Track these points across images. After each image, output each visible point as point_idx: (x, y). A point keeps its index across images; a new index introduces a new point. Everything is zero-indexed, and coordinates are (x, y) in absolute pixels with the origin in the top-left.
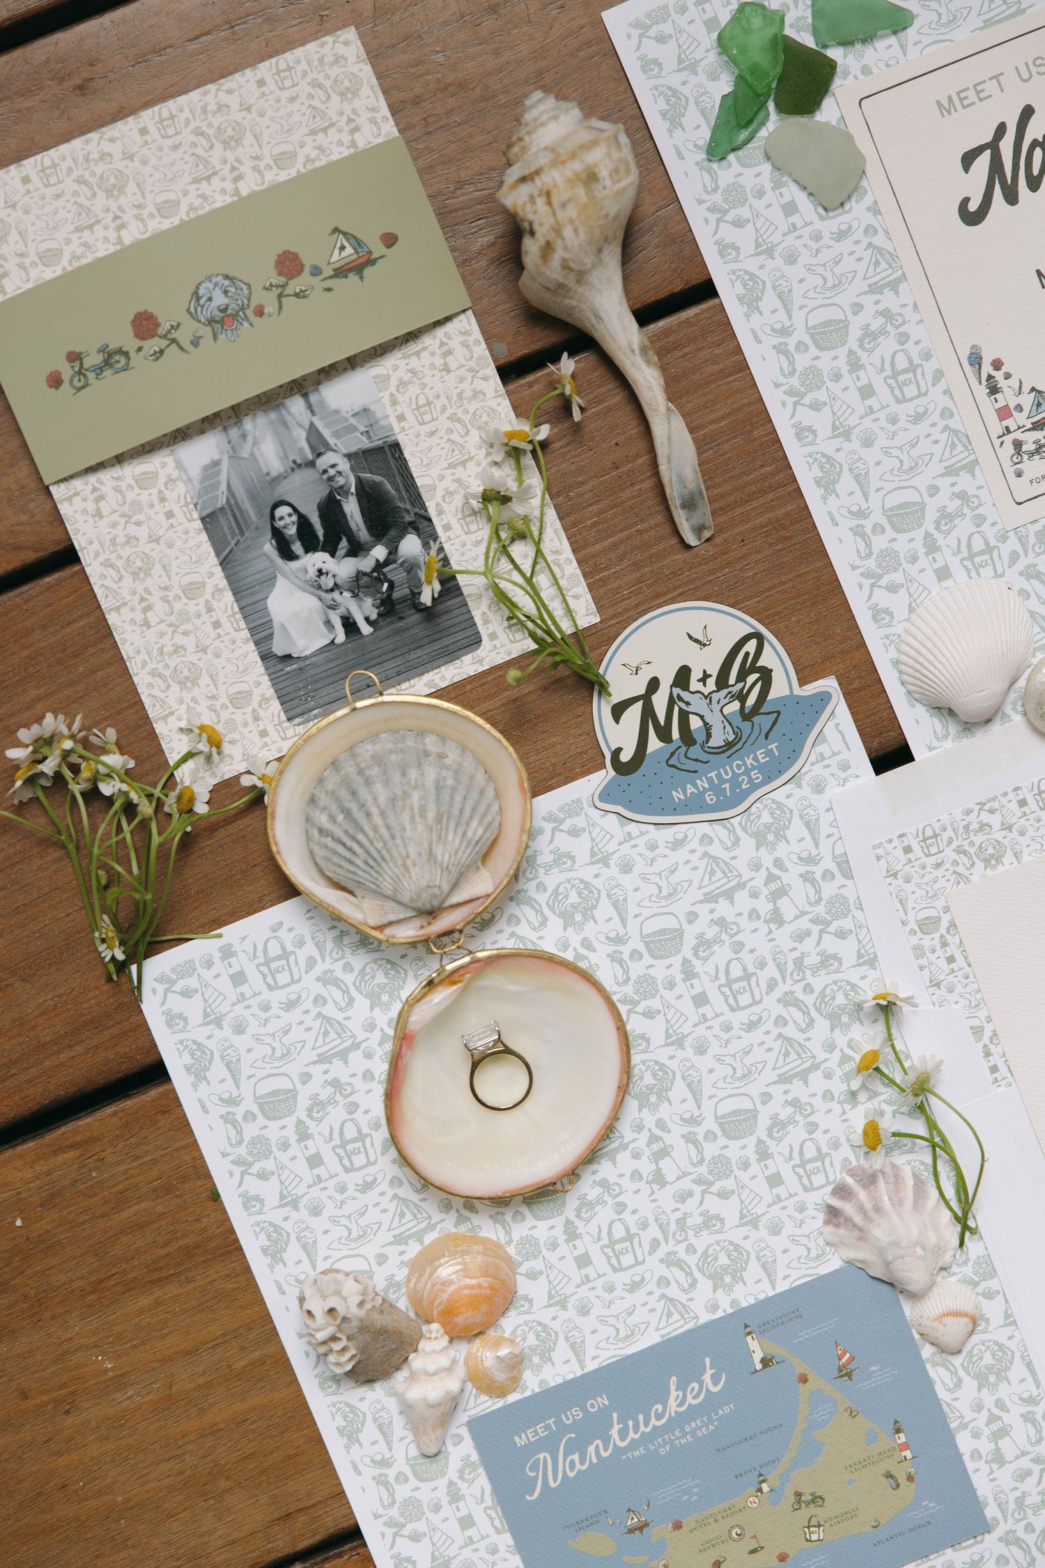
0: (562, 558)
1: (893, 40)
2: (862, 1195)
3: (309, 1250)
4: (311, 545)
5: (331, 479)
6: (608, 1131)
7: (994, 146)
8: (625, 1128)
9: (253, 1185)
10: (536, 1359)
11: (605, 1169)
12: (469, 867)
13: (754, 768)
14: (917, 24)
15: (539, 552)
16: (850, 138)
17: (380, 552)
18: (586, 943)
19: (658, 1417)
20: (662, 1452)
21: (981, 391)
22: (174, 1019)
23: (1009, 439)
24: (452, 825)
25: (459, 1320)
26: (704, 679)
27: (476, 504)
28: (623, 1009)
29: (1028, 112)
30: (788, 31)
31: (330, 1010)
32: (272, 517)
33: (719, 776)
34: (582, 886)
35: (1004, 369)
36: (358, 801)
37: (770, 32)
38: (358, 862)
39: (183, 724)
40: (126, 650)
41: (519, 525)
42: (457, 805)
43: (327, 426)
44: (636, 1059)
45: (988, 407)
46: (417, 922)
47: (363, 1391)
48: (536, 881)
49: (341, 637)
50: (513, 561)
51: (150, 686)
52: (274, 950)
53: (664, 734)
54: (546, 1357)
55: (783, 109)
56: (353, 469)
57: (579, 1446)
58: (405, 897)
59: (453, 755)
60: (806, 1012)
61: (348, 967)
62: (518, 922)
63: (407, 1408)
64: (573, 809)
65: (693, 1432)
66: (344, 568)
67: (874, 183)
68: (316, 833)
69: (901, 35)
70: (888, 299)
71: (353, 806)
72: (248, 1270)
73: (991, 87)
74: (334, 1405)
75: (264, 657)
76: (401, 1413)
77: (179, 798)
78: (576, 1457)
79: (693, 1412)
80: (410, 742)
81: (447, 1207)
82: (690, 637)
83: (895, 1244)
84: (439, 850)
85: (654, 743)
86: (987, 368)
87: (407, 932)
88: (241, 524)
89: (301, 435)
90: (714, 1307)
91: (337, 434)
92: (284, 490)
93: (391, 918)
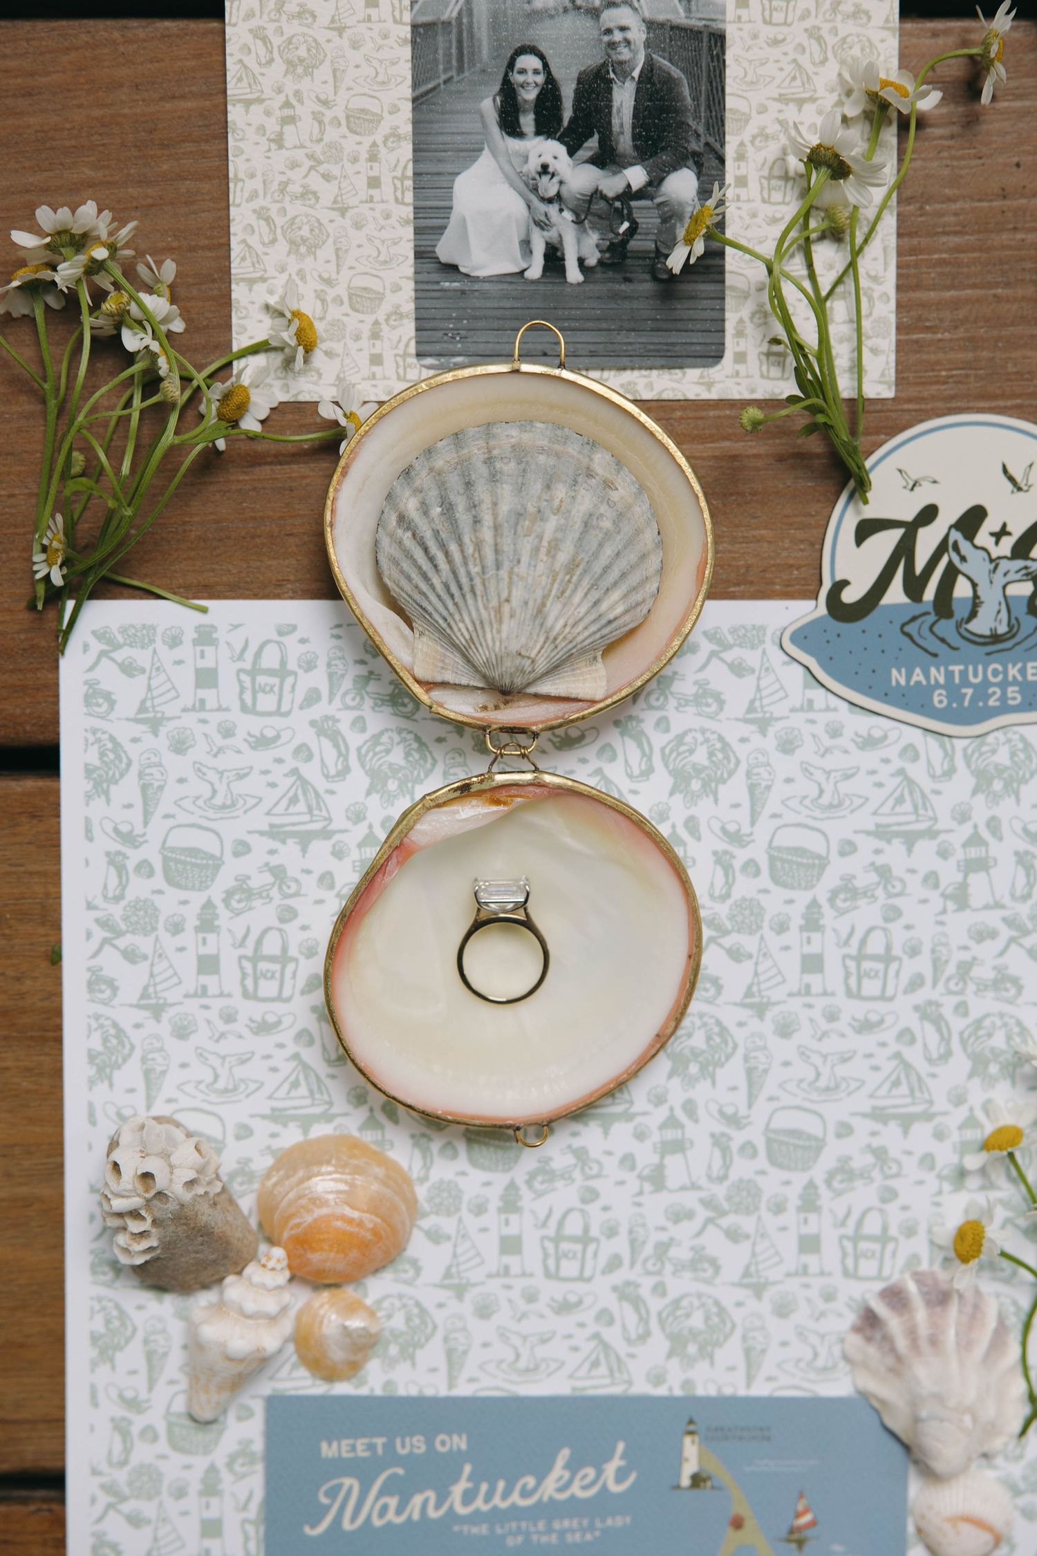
0: (878, 290)
2: (921, 1314)
3: (152, 1079)
4: (547, 125)
5: (612, 45)
6: (617, 1088)
8: (639, 1093)
9: (111, 962)
10: (393, 1350)
11: (590, 1135)
12: (584, 651)
13: (1015, 682)
15: (852, 265)
17: (636, 176)
18: (692, 825)
19: (525, 1494)
20: (511, 1542)
22: (95, 696)
24: (586, 583)
25: (315, 1258)
26: (999, 535)
27: (795, 164)
28: (706, 933)
31: (311, 771)
32: (511, 65)
33: (964, 674)
34: (718, 746)
36: (470, 498)
38: (436, 581)
39: (273, 300)
40: (236, 166)
41: (843, 216)
42: (603, 560)
44: (694, 1006)
46: (481, 699)
47: (147, 1298)
48: (658, 714)
49: (535, 271)
50: (810, 266)
51: (250, 229)
52: (270, 659)
53: (914, 587)
54: (408, 1352)
56: (648, 44)
57: (402, 1489)
58: (479, 657)
59: (623, 491)
60: (945, 1039)
61: (359, 724)
62: (613, 758)
63: (195, 1345)
64: (750, 636)
65: (562, 1533)
66: (579, 176)
68: (393, 519)
71: (460, 503)
72: (58, 1073)
74: (100, 1299)
75: (420, 255)
76: (185, 1347)
77: (227, 397)
78: (393, 1502)
79: (574, 1507)
80: (573, 449)
81: (359, 1099)
82: (1005, 470)
83: (939, 1398)
84: (553, 610)
85: (895, 594)
87: (461, 706)
88: (463, 57)
90: (658, 1380)
92: (542, 34)
93: (449, 677)
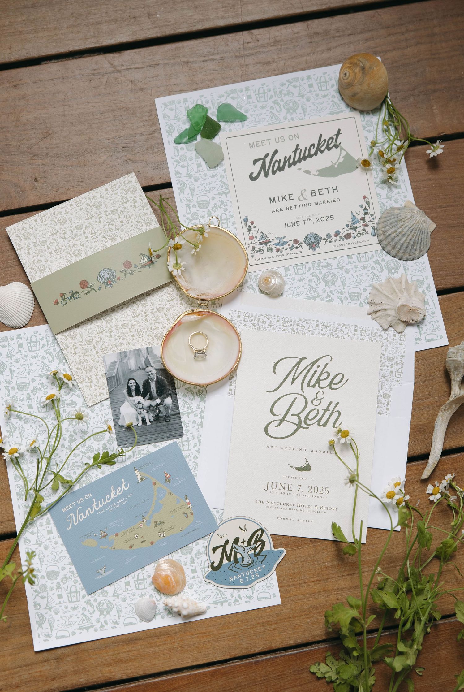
1: (240, 123)
4: (138, 394)
5: (149, 375)
7: (264, 159)
14: (248, 120)
16: (220, 148)
17: (158, 401)
21: (246, 230)
23: (251, 246)
29: (276, 152)
30: (209, 115)
32: (128, 382)
35: (254, 225)
37: (203, 113)
43: (152, 359)
45: (247, 235)
49: (140, 424)
55: (203, 136)
56: (156, 374)
66: (146, 403)
67: (226, 162)
69: (243, 122)
70: (223, 198)
73: (266, 142)
86: (249, 223)
88: (118, 383)
89: (143, 360)
91: (154, 362)
92: (134, 375)
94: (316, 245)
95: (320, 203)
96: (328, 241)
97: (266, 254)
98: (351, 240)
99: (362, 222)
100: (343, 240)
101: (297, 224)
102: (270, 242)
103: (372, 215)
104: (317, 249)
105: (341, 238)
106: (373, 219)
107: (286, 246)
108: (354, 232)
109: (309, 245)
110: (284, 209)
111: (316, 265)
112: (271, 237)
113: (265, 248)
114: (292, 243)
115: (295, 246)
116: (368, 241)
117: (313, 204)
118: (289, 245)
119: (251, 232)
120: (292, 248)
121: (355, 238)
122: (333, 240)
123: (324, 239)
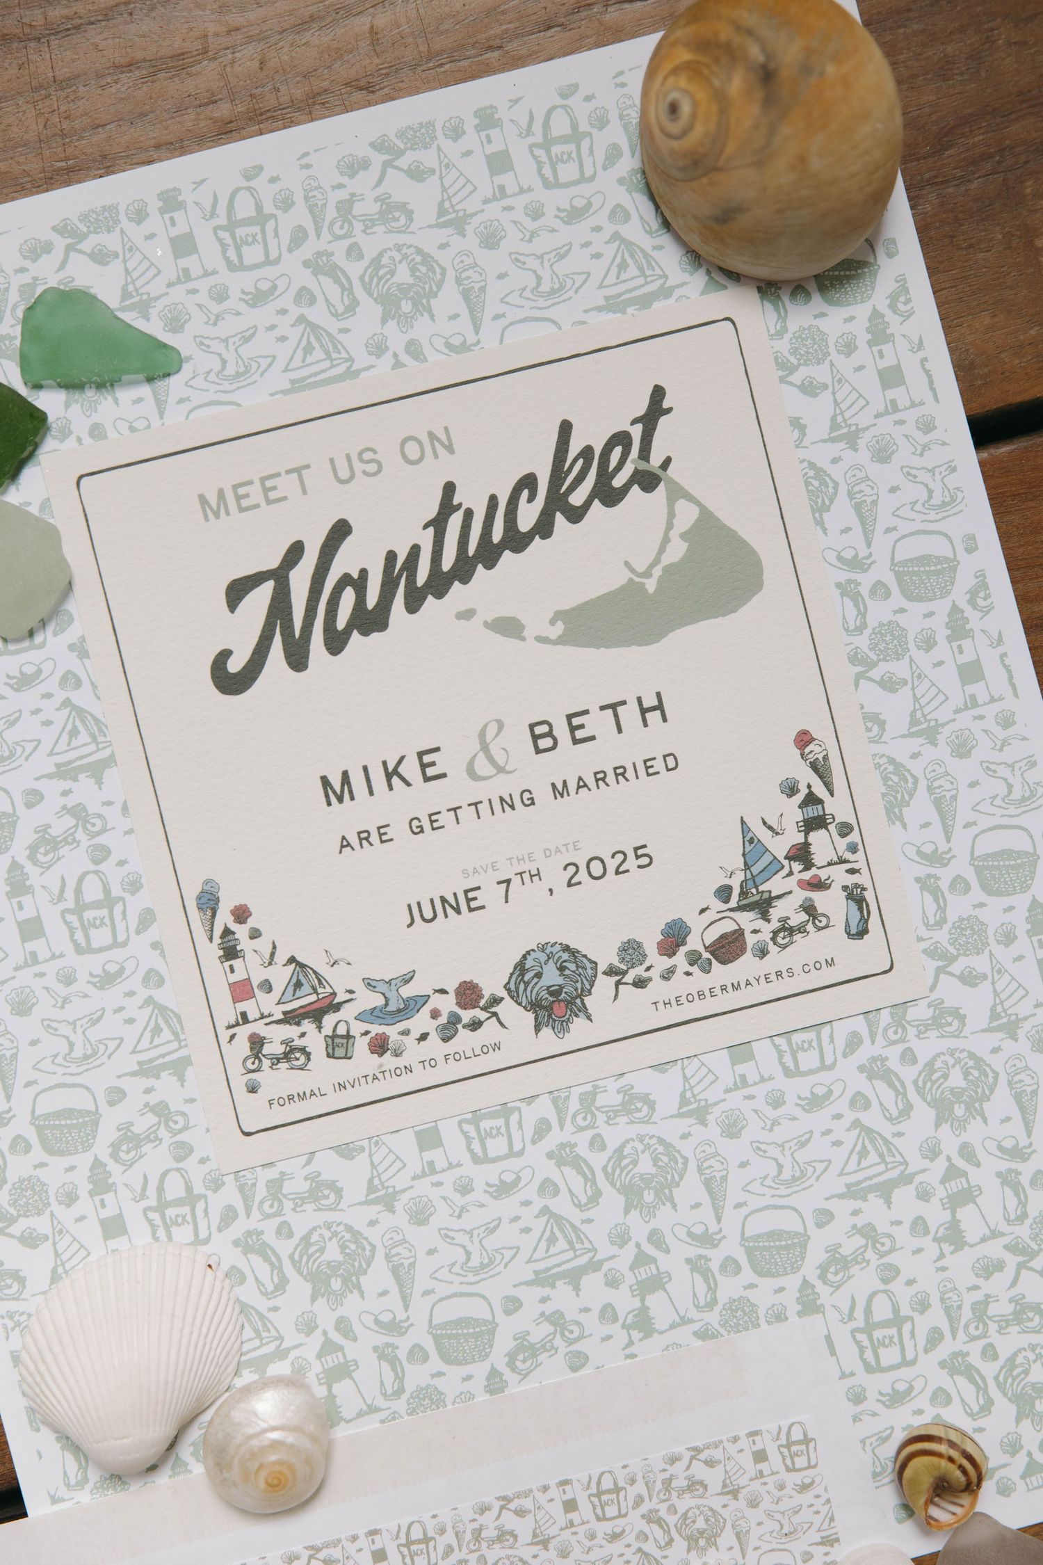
1: (145, 391)
7: (280, 575)
14: (187, 369)
21: (211, 952)
23: (244, 1032)
29: (341, 531)
35: (251, 922)
45: (219, 978)
67: (84, 607)
69: (159, 384)
70: (85, 791)
73: (288, 485)
86: (224, 918)
94: (569, 1003)
95: (582, 784)
96: (629, 978)
97: (324, 1071)
98: (746, 965)
99: (797, 866)
100: (707, 969)
101: (469, 901)
102: (337, 1007)
103: (845, 830)
104: (578, 1023)
105: (694, 958)
106: (853, 848)
107: (421, 1022)
108: (760, 924)
109: (534, 1006)
110: (399, 830)
111: (574, 1105)
112: (339, 981)
113: (314, 1039)
114: (448, 1004)
115: (467, 1016)
116: (830, 963)
117: (543, 794)
118: (435, 1014)
119: (237, 963)
120: (449, 1031)
121: (762, 953)
122: (654, 973)
123: (611, 972)
